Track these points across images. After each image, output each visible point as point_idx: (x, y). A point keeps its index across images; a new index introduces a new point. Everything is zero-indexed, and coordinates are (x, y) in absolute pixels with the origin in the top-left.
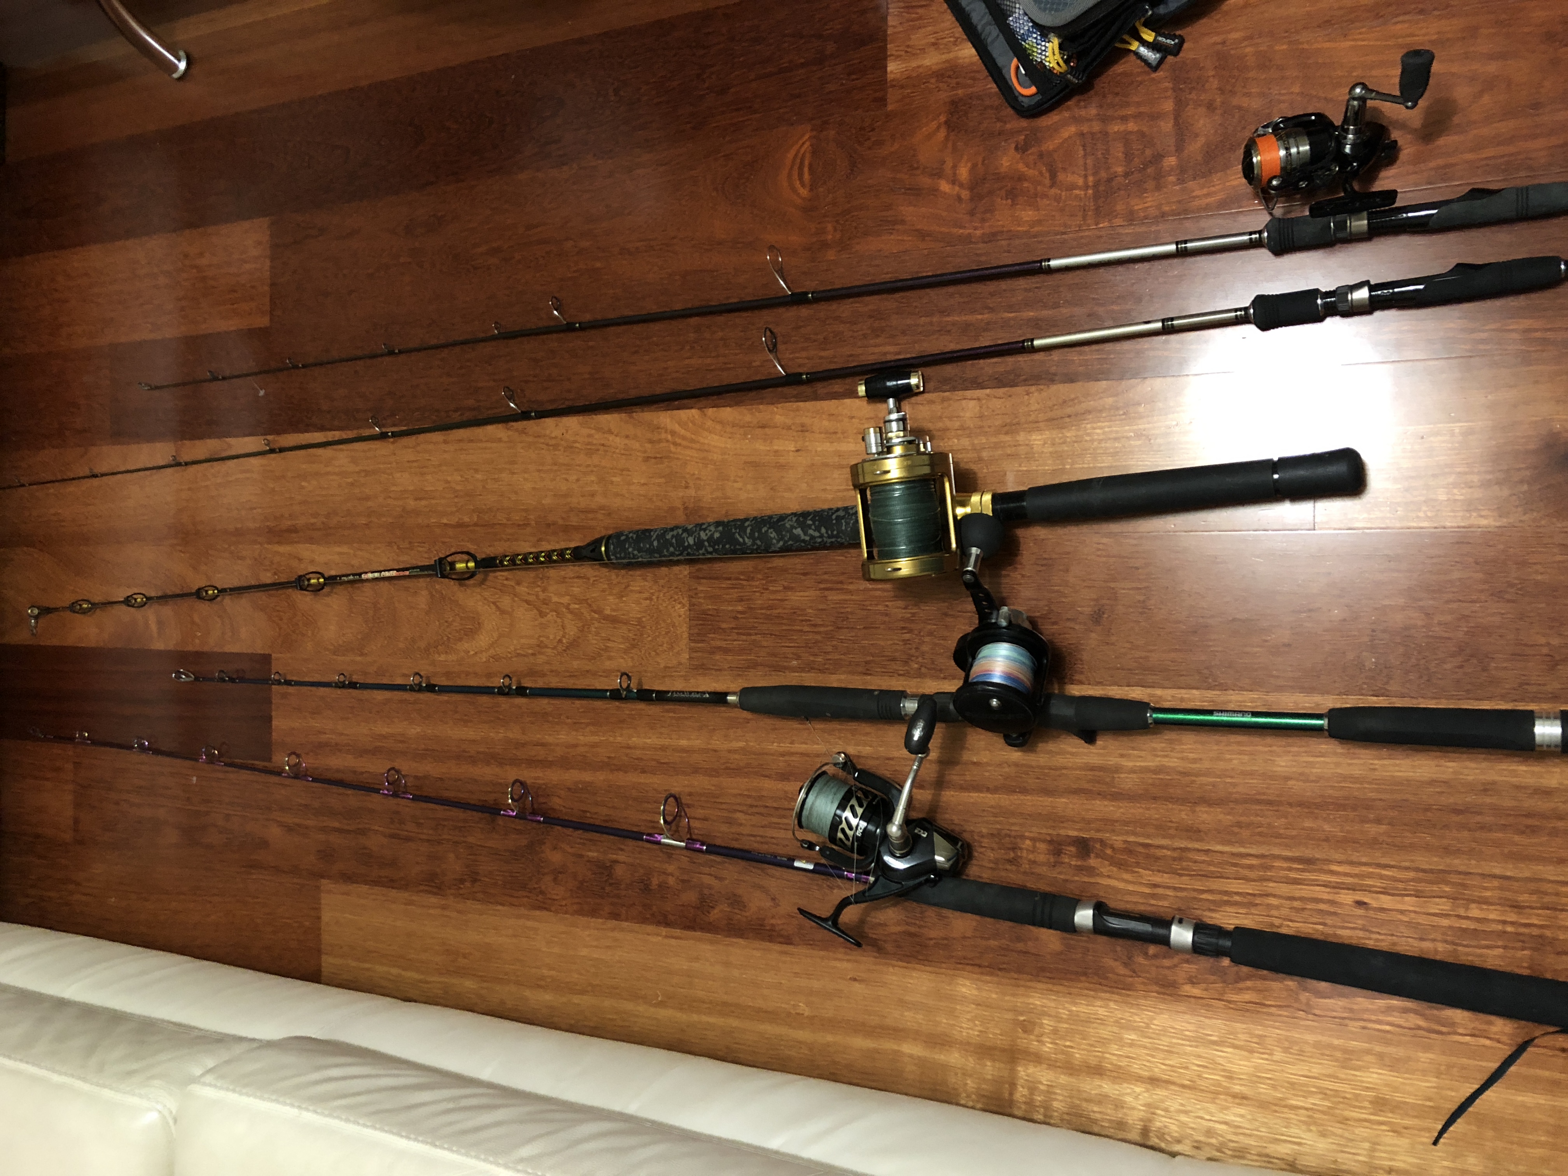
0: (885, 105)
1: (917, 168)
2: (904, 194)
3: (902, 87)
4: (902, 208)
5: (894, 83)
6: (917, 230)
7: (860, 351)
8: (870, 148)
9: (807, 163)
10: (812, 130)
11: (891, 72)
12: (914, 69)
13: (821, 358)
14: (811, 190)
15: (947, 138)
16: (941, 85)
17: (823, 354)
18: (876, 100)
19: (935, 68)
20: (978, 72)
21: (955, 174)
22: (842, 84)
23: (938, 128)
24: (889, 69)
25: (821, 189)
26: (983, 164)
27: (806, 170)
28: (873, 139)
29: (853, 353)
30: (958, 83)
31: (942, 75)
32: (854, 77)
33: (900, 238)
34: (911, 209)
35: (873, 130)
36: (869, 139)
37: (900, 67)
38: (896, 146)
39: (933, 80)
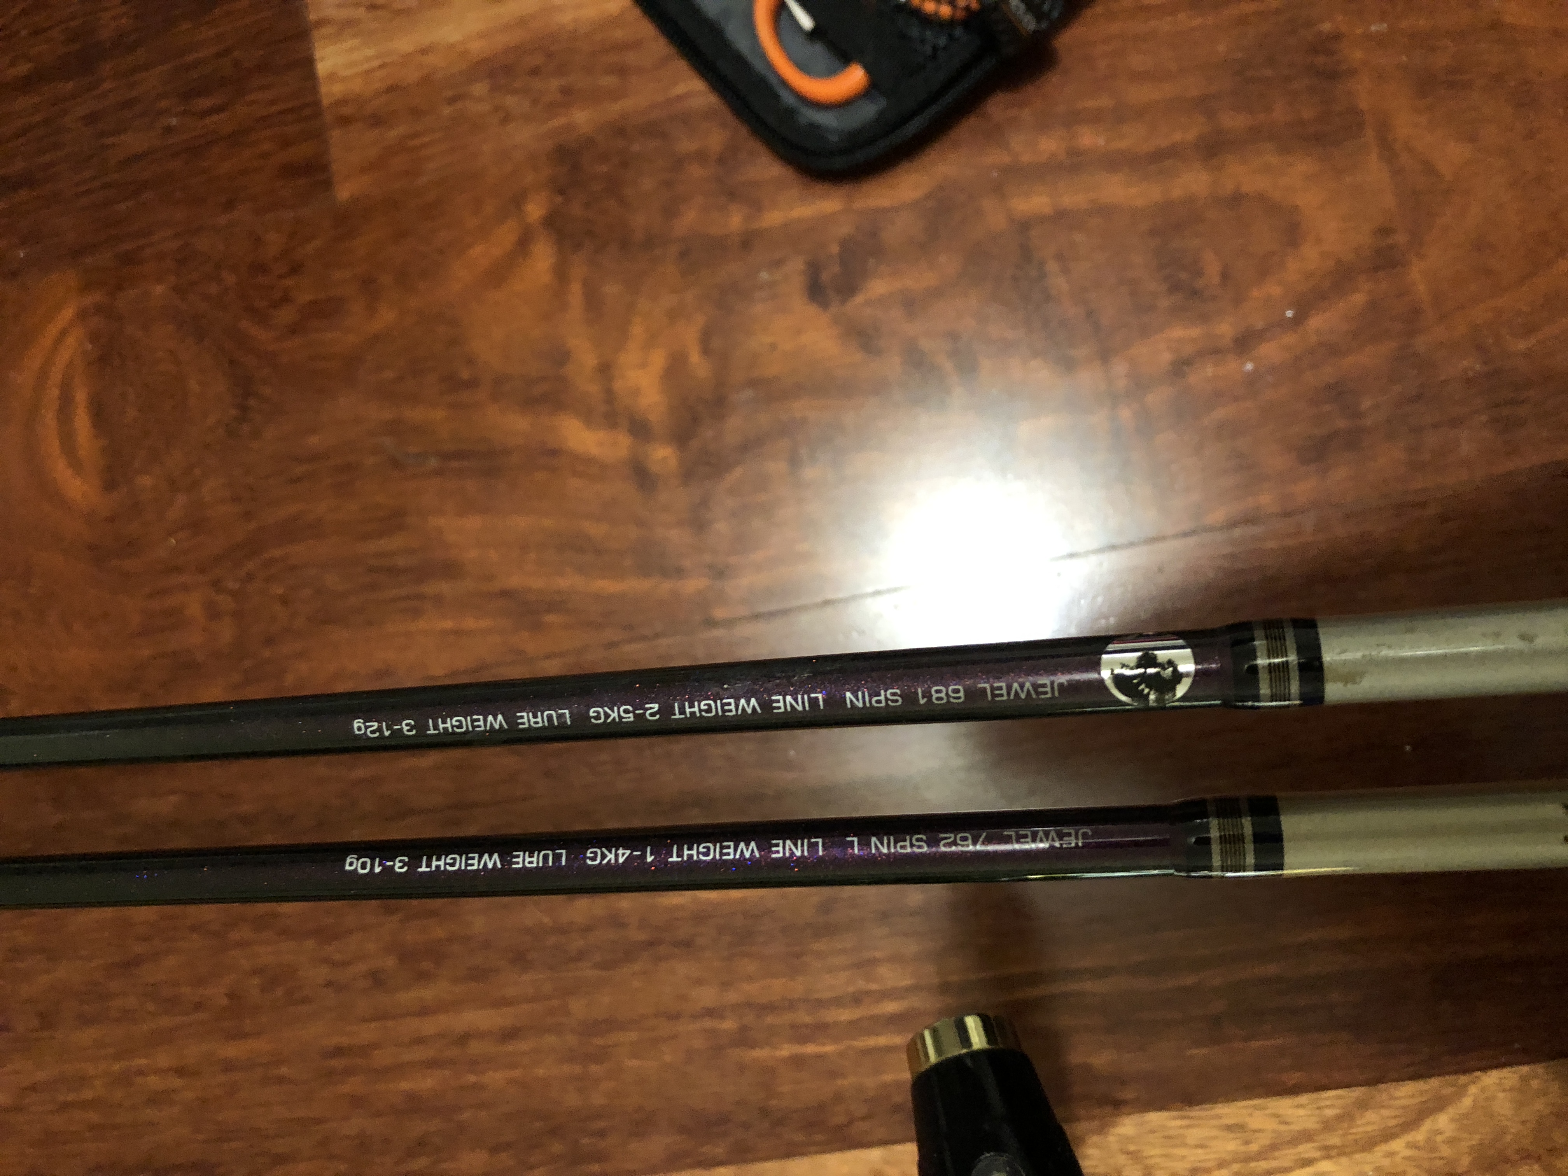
0: (327, 185)
1: (472, 384)
2: (438, 473)
3: (377, 121)
4: (441, 521)
5: (346, 110)
6: (505, 594)
7: (367, 1033)
8: (293, 330)
9: (81, 396)
10: (86, 288)
11: (332, 77)
12: (406, 59)
13: (228, 1066)
14: (110, 485)
15: (561, 273)
16: (510, 101)
17: (231, 1051)
18: (289, 171)
19: (478, 48)
20: (635, 45)
21: (610, 396)
22: (169, 130)
23: (524, 243)
24: (322, 68)
25: (145, 481)
26: (706, 351)
27: (82, 422)
28: (304, 297)
29: (344, 1041)
30: (566, 91)
31: (508, 70)
32: (205, 103)
33: (449, 624)
34: (473, 523)
35: (296, 269)
36: (286, 299)
37: (356, 56)
38: (386, 316)
39: (480, 89)
